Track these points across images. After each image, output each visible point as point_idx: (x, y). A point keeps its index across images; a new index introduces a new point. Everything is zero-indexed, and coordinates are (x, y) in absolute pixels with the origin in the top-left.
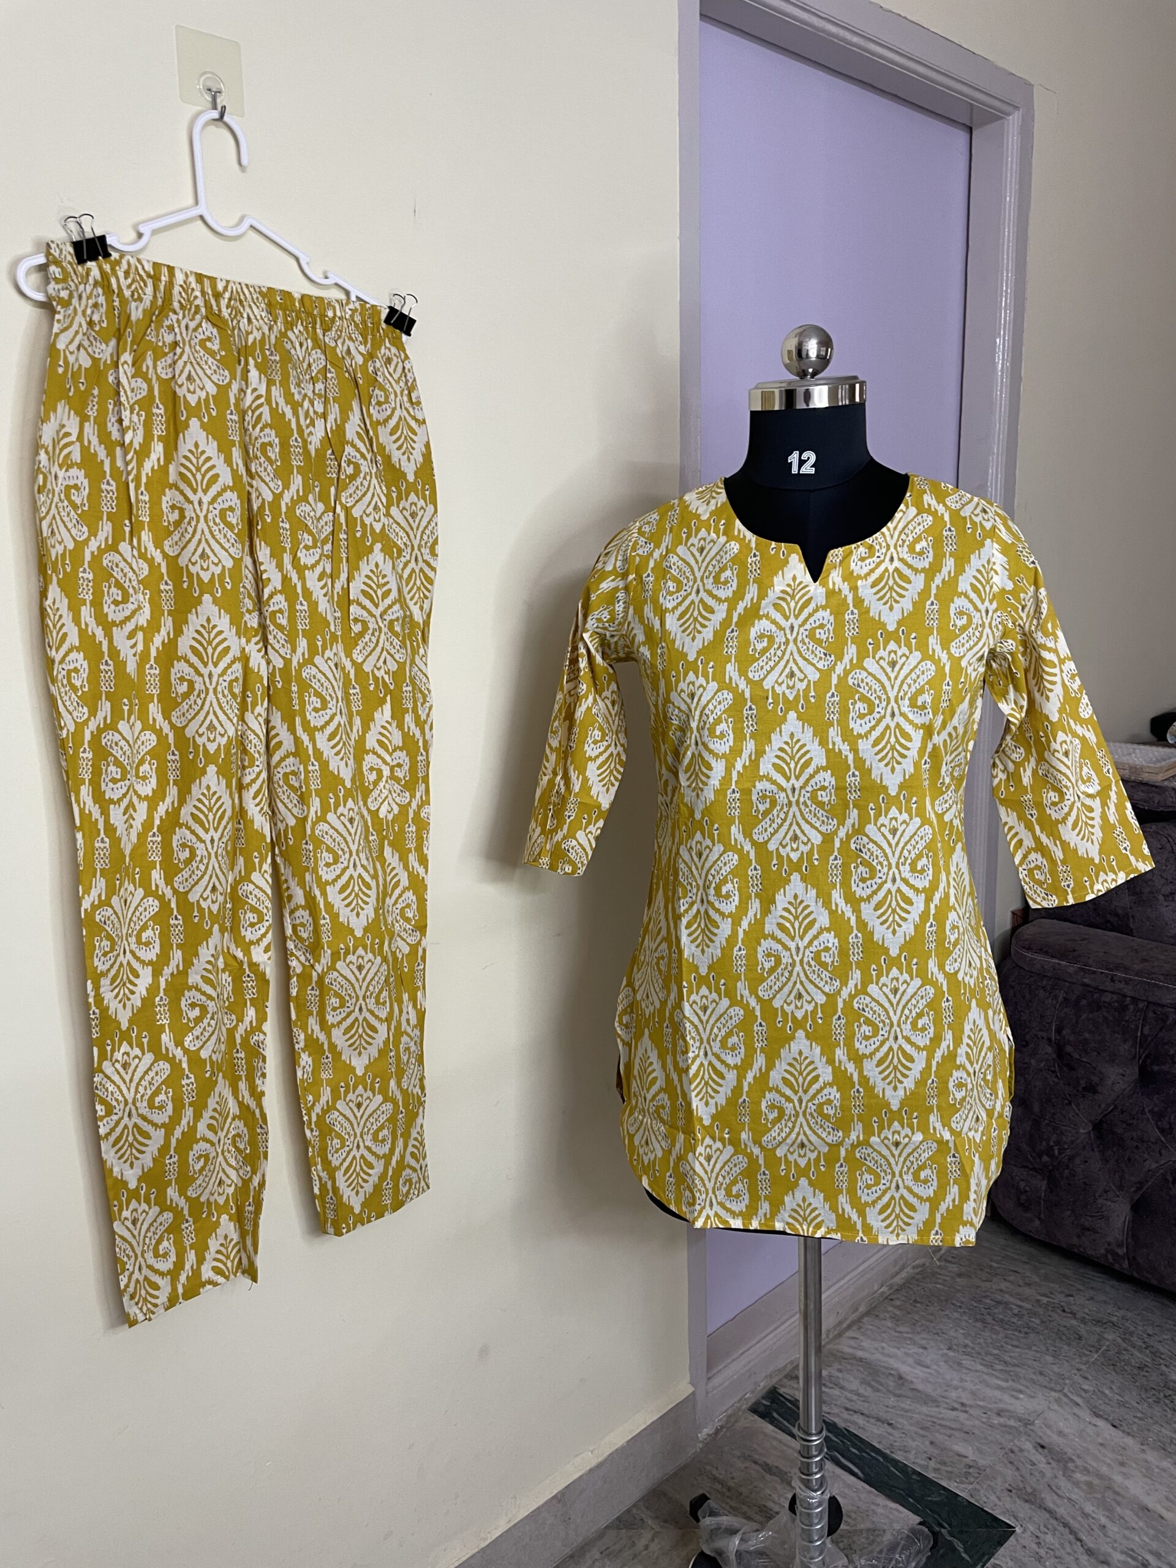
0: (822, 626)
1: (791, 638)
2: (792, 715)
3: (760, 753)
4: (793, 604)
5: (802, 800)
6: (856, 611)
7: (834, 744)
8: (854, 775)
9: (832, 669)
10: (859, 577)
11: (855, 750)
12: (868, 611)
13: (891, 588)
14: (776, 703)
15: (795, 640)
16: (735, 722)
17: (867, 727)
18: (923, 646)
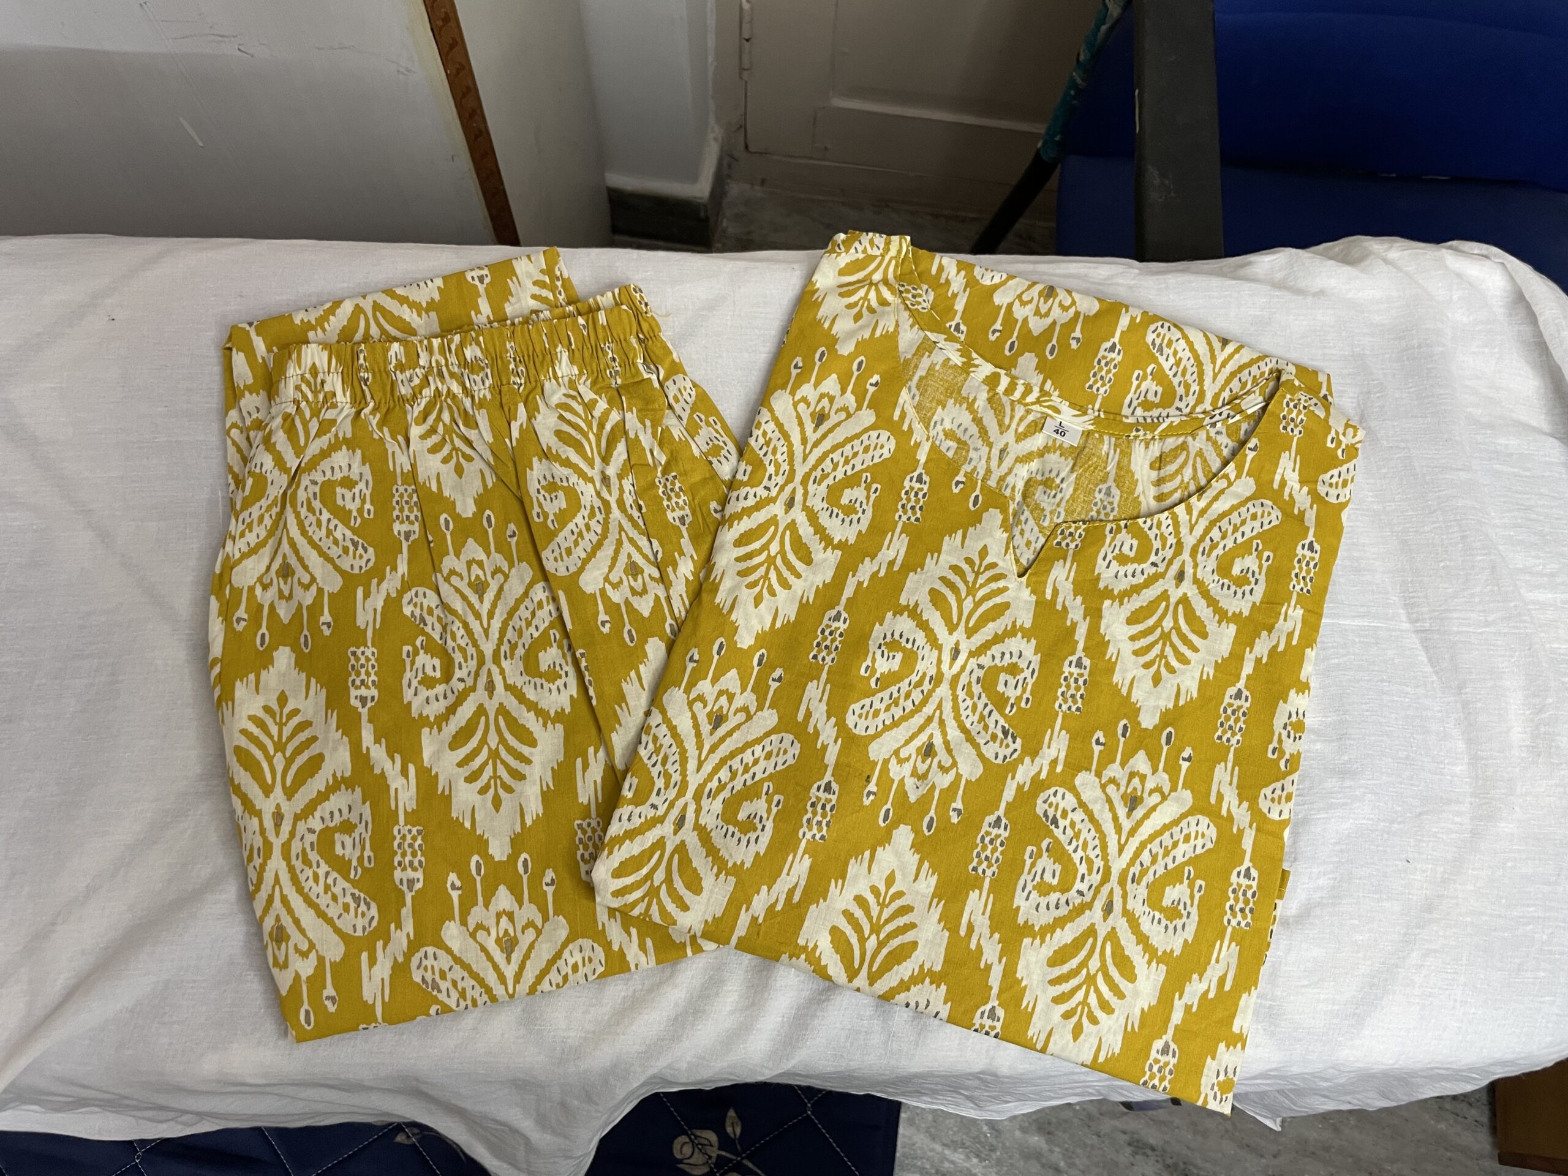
0: (1013, 670)
1: (948, 673)
2: (903, 835)
3: (815, 892)
4: (968, 604)
6: (1087, 662)
9: (1010, 767)
10: (1108, 593)
12: (1110, 668)
13: (1165, 637)
14: (881, 796)
15: (956, 678)
16: (785, 807)
17: (1047, 917)
18: (1199, 784)
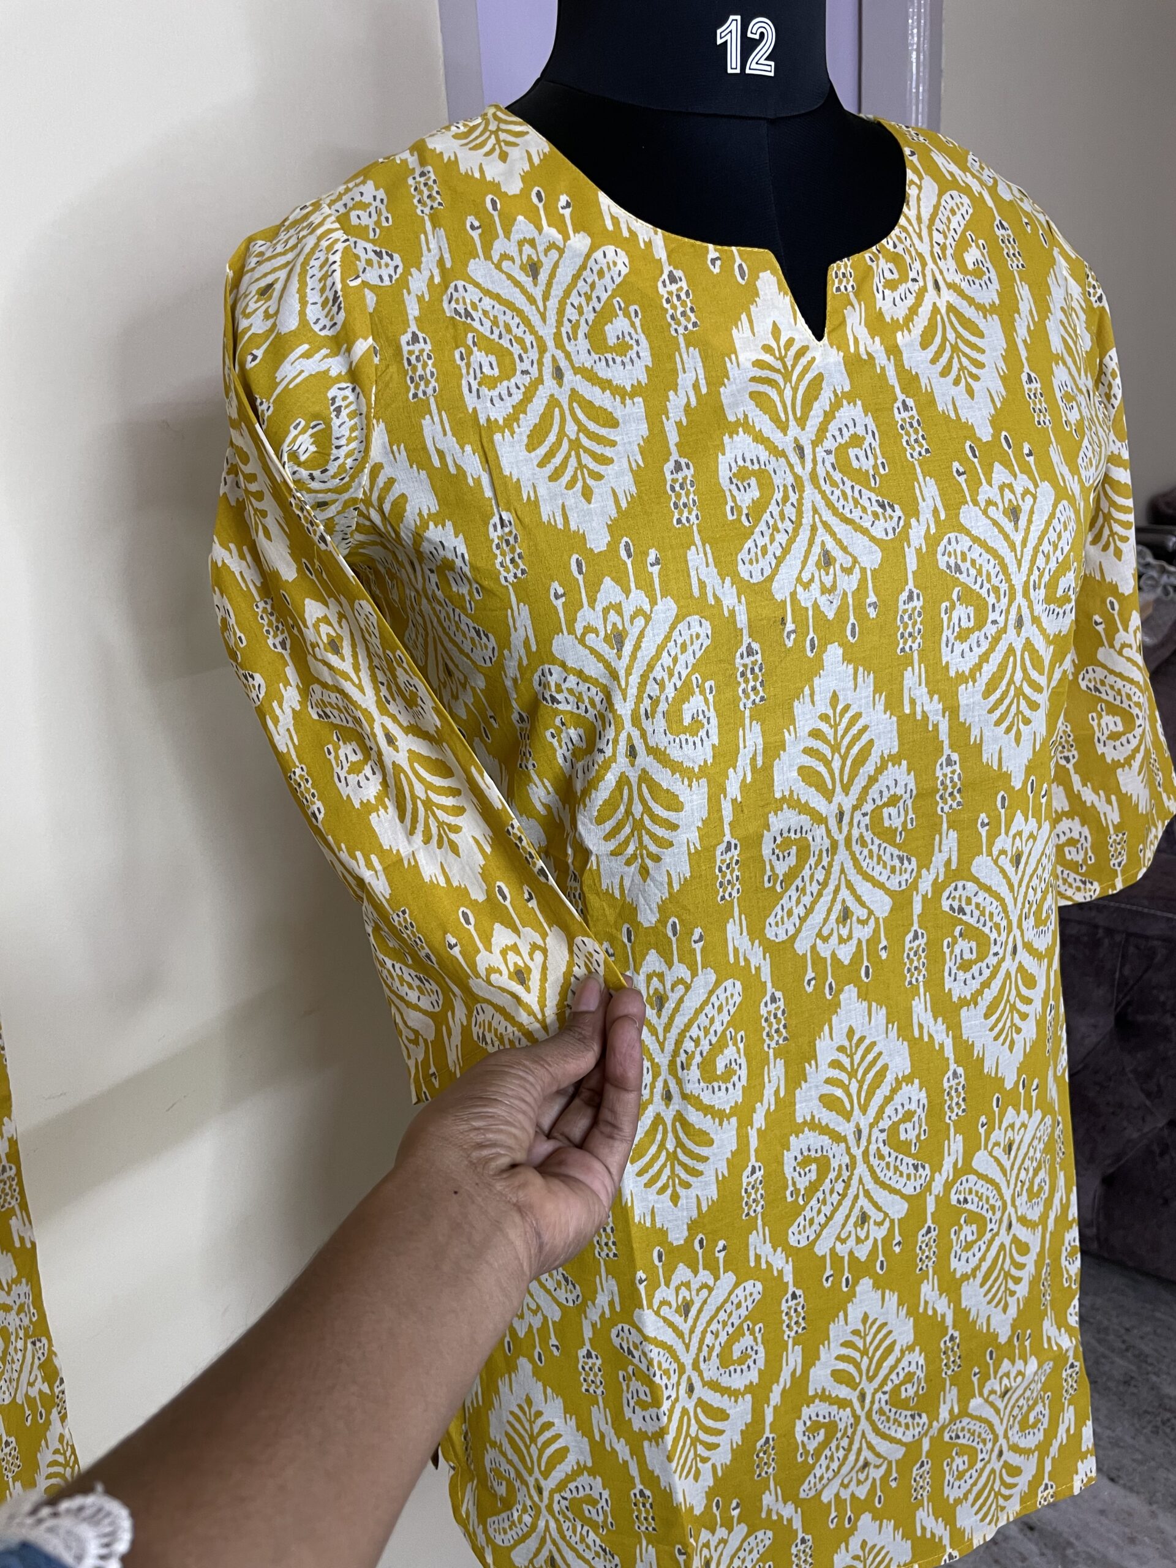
0: (857, 441)
1: (804, 473)
2: (834, 653)
3: (774, 748)
4: (788, 392)
5: (855, 833)
6: (910, 402)
7: (913, 702)
8: (949, 762)
9: (903, 536)
10: (896, 324)
11: (952, 710)
12: (931, 398)
13: (956, 350)
15: (814, 475)
16: (719, 690)
17: (972, 659)
18: (1047, 470)
